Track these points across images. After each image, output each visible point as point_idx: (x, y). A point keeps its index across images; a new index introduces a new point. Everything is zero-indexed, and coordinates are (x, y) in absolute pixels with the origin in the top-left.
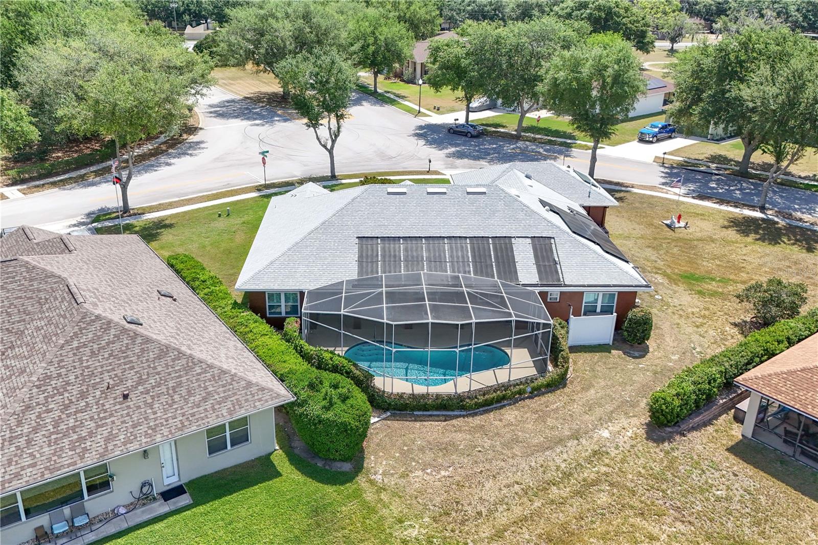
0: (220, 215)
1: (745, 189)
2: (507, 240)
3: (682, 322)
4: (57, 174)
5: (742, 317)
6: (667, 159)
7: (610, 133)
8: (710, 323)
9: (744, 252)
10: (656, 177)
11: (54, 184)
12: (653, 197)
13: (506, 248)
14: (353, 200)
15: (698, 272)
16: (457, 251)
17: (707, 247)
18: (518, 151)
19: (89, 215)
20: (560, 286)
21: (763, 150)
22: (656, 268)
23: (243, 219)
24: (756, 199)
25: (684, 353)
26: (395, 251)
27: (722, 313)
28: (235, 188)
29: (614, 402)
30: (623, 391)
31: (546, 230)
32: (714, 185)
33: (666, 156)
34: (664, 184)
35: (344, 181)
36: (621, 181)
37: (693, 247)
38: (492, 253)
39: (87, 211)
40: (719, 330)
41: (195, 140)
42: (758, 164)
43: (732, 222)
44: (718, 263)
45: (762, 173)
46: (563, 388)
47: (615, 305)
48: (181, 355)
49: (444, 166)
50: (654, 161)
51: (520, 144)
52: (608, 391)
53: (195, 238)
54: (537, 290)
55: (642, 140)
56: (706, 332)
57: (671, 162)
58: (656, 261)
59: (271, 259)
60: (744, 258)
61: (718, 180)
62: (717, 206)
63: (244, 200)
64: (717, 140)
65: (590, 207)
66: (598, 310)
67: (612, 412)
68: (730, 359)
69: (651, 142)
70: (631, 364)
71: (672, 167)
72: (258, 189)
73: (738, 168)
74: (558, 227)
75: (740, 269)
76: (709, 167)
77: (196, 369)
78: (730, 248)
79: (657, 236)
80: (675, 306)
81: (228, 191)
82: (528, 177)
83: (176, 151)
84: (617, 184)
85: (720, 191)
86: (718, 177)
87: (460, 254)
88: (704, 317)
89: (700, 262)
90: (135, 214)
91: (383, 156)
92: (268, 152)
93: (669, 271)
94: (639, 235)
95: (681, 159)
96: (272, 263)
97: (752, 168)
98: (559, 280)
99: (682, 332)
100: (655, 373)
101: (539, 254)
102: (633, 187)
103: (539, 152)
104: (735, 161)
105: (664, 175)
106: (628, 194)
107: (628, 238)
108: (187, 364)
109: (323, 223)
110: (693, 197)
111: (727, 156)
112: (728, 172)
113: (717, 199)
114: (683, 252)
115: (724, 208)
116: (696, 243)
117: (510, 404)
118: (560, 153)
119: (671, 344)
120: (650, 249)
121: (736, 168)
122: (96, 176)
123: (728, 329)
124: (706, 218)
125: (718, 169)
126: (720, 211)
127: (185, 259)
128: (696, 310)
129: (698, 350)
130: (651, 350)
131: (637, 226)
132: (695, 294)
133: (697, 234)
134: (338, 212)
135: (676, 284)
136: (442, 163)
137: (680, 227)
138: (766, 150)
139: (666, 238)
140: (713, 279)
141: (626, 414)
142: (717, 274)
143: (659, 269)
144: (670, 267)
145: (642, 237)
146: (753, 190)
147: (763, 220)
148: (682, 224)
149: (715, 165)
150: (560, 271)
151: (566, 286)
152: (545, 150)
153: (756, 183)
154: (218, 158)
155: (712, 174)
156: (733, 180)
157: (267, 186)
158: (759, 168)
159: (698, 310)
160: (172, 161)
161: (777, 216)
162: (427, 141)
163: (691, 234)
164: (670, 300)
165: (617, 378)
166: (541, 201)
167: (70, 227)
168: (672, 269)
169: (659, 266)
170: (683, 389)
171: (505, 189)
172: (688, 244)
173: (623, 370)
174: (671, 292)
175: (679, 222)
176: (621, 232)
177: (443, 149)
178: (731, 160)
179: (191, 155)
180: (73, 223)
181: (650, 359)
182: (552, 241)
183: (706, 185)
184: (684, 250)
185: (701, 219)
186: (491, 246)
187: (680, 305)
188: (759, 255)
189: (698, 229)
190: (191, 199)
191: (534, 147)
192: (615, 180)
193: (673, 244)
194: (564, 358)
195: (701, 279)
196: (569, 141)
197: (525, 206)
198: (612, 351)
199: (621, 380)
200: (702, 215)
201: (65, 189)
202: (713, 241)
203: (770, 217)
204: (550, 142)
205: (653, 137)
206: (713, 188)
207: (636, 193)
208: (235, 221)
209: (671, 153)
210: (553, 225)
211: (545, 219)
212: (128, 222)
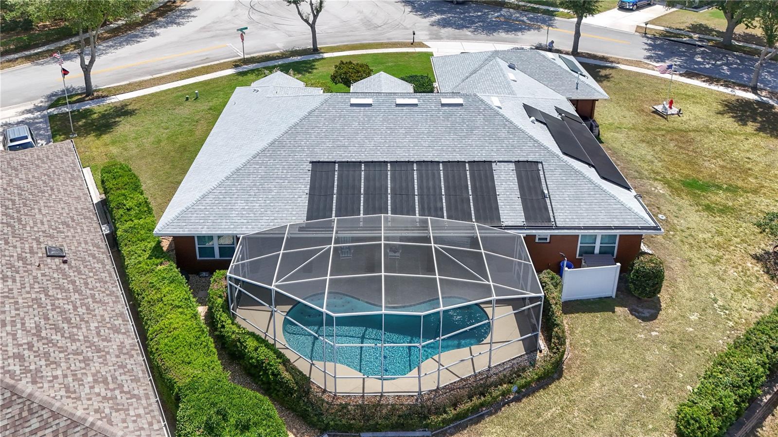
0: (187, 99)
1: (732, 64)
2: (487, 165)
3: (694, 255)
4: (37, 46)
5: (763, 246)
6: (649, 28)
7: (594, 10)
8: (727, 257)
9: (747, 147)
10: (639, 50)
11: (28, 58)
12: (639, 74)
13: (486, 177)
14: (310, 113)
15: (700, 176)
16: (428, 180)
17: (706, 141)
18: (502, 19)
19: (49, 97)
20: (550, 228)
21: (746, 25)
22: (654, 172)
23: (211, 104)
24: (745, 76)
25: (704, 310)
26: (354, 180)
27: (738, 240)
28: (212, 63)
29: (626, 402)
30: (636, 381)
31: (532, 152)
32: (700, 60)
33: (649, 26)
34: (648, 58)
35: (326, 55)
36: (606, 55)
37: (691, 141)
38: (469, 183)
39: (49, 93)
40: (740, 269)
41: (187, 7)
42: (740, 35)
43: (726, 105)
44: (722, 163)
45: (745, 44)
46: (558, 379)
47: (616, 245)
48: (15, 397)
49: (428, 37)
50: (636, 32)
51: (504, 11)
52: (617, 384)
53: (153, 130)
54: (522, 234)
55: (622, 8)
56: (725, 271)
57: (653, 32)
58: (652, 162)
59: (204, 191)
60: (748, 155)
61: (703, 53)
62: (705, 85)
63: (217, 79)
64: (696, 8)
65: (578, 100)
66: (597, 251)
67: (625, 422)
68: (770, 337)
69: (632, 10)
70: (641, 331)
71: (655, 38)
72: (236, 65)
73: (722, 40)
74: (546, 148)
75: (746, 172)
76: (691, 37)
77: (32, 421)
78: (731, 142)
79: (650, 126)
80: (682, 231)
81: (203, 67)
82: (512, 67)
83: (164, 19)
84: (603, 59)
85: (707, 66)
86: (702, 49)
87: (431, 183)
88: (719, 246)
89: (700, 162)
90: (98, 97)
91: (368, 24)
92: (246, 28)
93: (668, 176)
94: (631, 125)
95: (662, 28)
96: (204, 197)
97: (735, 39)
98: (549, 221)
99: (697, 273)
100: (674, 346)
101: (525, 184)
102: (619, 63)
103: (523, 21)
104: (716, 31)
105: (647, 47)
106: (614, 70)
107: (618, 129)
108: (20, 414)
109: (272, 143)
110: (681, 75)
111: (708, 25)
112: (711, 44)
113: (706, 76)
114: (681, 148)
115: (714, 87)
116: (692, 134)
117: (490, 414)
118: (544, 22)
119: (687, 296)
120: (644, 145)
121: (718, 39)
122: (75, 48)
123: (749, 265)
124: (699, 101)
125: (701, 40)
126: (711, 92)
127: (121, 172)
128: (708, 236)
129: (720, 303)
130: (663, 305)
131: (627, 114)
132: (704, 210)
133: (694, 123)
134: (291, 128)
135: (679, 195)
136: (427, 33)
137: (673, 114)
138: (749, 25)
139: (659, 129)
140: (719, 187)
141: (643, 425)
142: (722, 180)
143: (658, 173)
144: (669, 170)
145: (634, 128)
146: (739, 65)
147: (757, 102)
148: (675, 110)
149: (697, 36)
150: (549, 207)
151: (558, 228)
152: (528, 19)
153: (741, 56)
154: (204, 28)
155: (695, 45)
156: (718, 53)
157: (246, 61)
158: (741, 39)
159: (710, 235)
160: (159, 31)
161: (771, 98)
162: (414, 7)
163: (686, 122)
164: (676, 222)
165: (627, 356)
166: (527, 108)
167: (23, 113)
168: (672, 172)
169: (657, 170)
170: (720, 399)
171: (485, 99)
172: (683, 137)
173: (631, 341)
174: (675, 208)
175: (671, 108)
176: (611, 121)
177: (428, 16)
178: (712, 30)
179: (178, 24)
180: (28, 108)
181: (664, 321)
182: (540, 166)
183: (691, 58)
184: (680, 144)
185: (694, 102)
186: (468, 173)
187: (688, 228)
188: (763, 151)
189: (692, 117)
190: (163, 77)
191: (518, 15)
192: (600, 54)
193: (668, 137)
194: (558, 338)
195: (705, 187)
196: (552, 9)
197: (507, 121)
198: (617, 309)
199: (631, 361)
200: (694, 97)
201: (38, 64)
202: (710, 132)
203: (765, 99)
204: (534, 10)
205: (633, 6)
206: (699, 63)
207: (622, 70)
208: (203, 106)
209: (652, 22)
210: (540, 145)
211: (531, 138)
212: (88, 107)
